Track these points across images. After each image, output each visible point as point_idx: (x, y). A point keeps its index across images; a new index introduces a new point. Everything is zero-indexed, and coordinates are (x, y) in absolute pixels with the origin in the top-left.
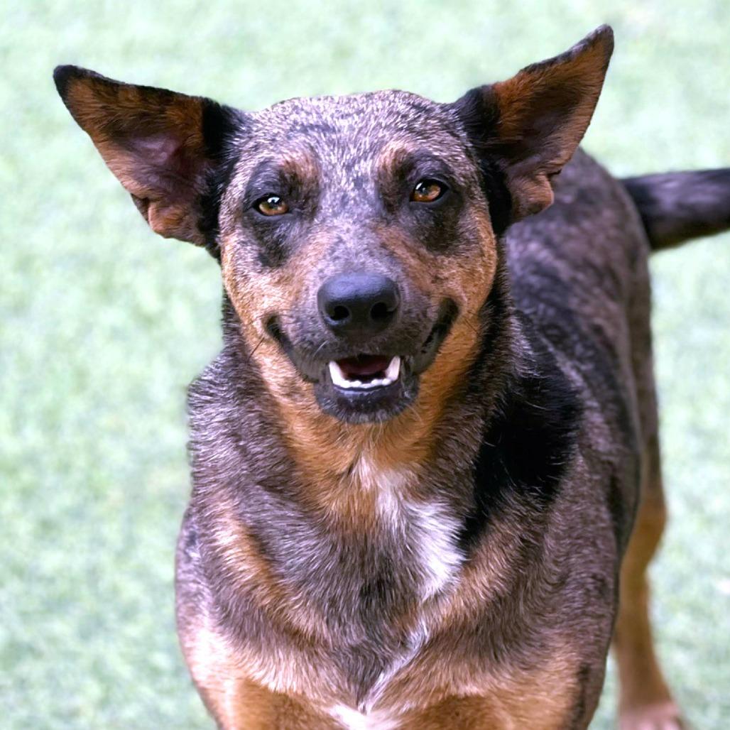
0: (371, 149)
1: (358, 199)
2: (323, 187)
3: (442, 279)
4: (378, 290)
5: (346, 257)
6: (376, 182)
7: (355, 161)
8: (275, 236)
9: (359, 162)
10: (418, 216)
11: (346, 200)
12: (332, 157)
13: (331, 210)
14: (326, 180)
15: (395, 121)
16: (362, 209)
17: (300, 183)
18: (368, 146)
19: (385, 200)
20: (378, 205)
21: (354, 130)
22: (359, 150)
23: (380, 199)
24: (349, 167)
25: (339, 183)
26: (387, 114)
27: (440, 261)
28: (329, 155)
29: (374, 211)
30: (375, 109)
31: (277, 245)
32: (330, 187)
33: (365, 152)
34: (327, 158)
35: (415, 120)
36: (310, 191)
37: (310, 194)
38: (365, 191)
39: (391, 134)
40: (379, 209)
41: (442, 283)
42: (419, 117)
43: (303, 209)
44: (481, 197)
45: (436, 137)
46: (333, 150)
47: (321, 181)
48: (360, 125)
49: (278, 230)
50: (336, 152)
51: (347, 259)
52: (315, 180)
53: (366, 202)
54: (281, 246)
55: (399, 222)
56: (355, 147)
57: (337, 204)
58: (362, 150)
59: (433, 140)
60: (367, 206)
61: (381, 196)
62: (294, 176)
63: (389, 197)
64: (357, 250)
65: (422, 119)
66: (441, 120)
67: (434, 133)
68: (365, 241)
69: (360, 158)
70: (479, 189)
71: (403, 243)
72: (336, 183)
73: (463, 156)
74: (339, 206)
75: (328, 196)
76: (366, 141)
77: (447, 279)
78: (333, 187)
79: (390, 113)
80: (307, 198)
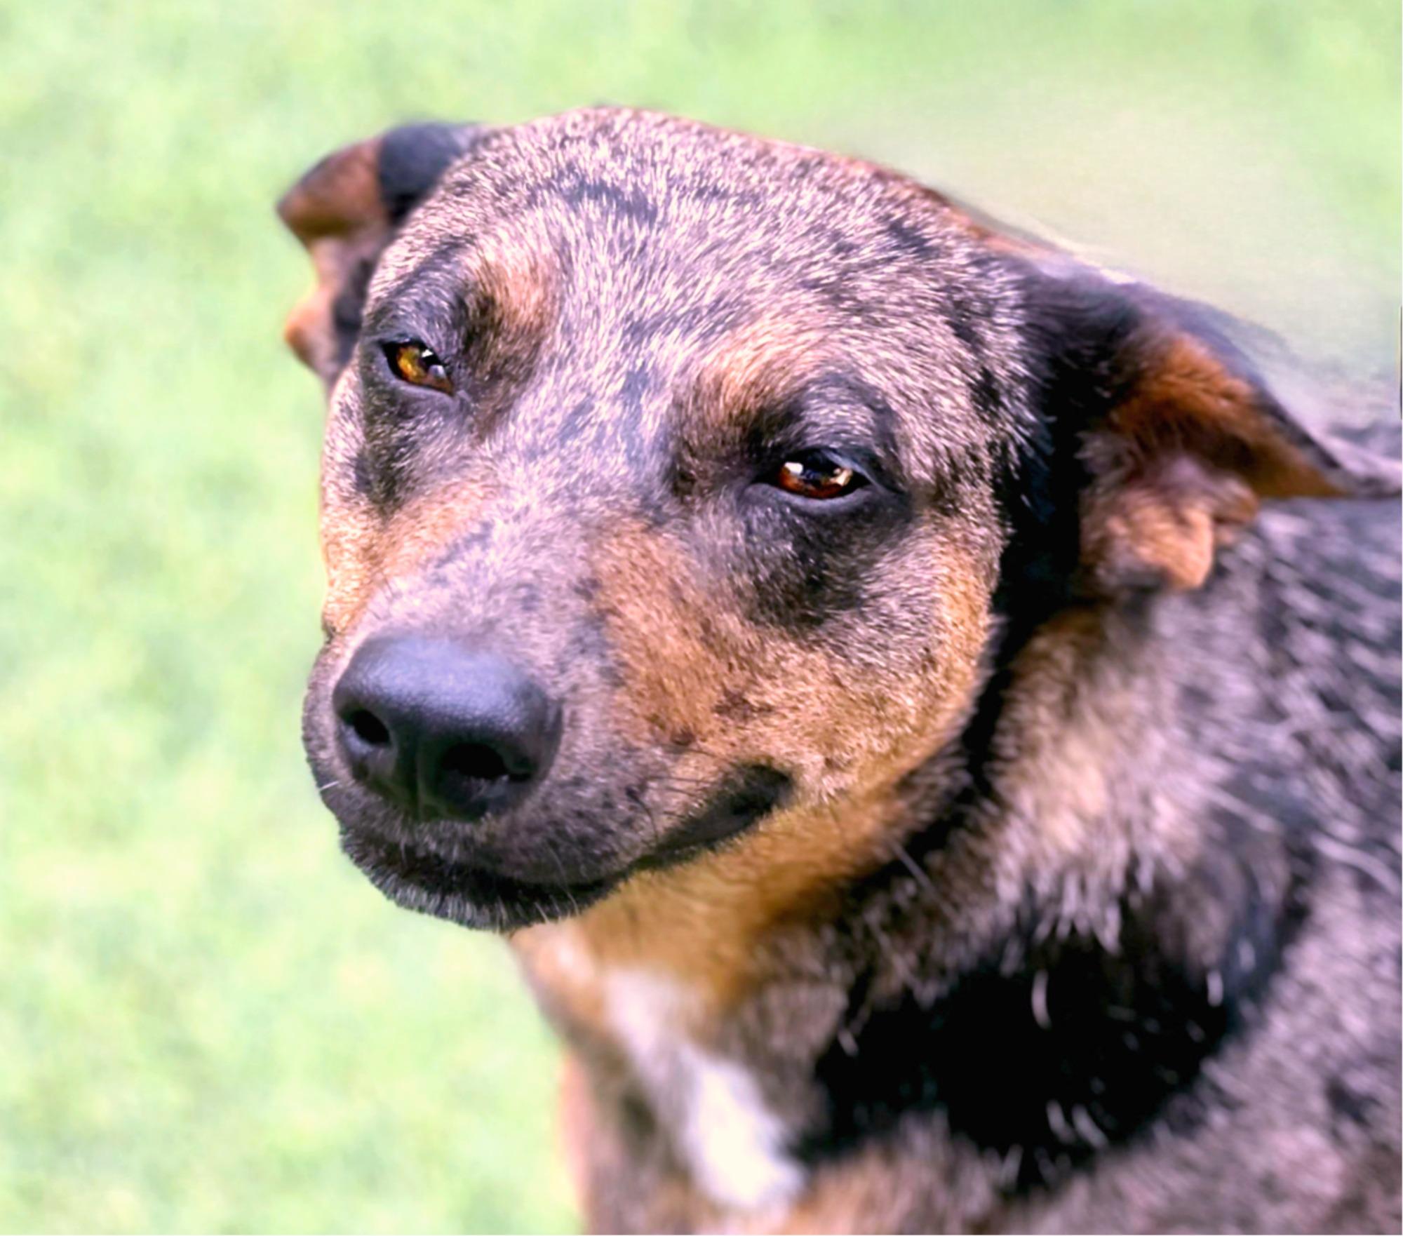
0: (712, 310)
1: (610, 429)
2: (546, 359)
3: (752, 708)
4: (477, 713)
5: (462, 588)
6: (678, 405)
7: (661, 323)
8: (399, 434)
9: (667, 332)
10: (755, 525)
11: (580, 421)
12: (607, 286)
13: (528, 436)
14: (561, 347)
15: (812, 254)
16: (604, 465)
17: (497, 328)
18: (709, 299)
19: (678, 457)
20: (654, 465)
21: (702, 238)
22: (683, 295)
23: (664, 448)
24: (637, 331)
25: (588, 366)
26: (805, 229)
27: (770, 657)
28: (600, 277)
29: (631, 479)
30: (788, 204)
31: (393, 459)
32: (561, 366)
33: (696, 311)
34: (593, 283)
35: (869, 266)
36: (515, 358)
37: (509, 367)
38: (637, 416)
39: (778, 290)
40: (649, 479)
41: (745, 718)
42: (890, 260)
43: (476, 400)
44: (980, 514)
45: (905, 328)
46: (615, 268)
47: (548, 341)
48: (723, 234)
49: (410, 424)
50: (621, 274)
51: (459, 597)
52: (535, 335)
53: (624, 446)
54: (399, 465)
55: (690, 528)
56: (678, 284)
57: (552, 425)
58: (691, 301)
59: (894, 335)
60: (621, 458)
61: (672, 444)
62: (487, 304)
63: (694, 455)
64: (499, 579)
65: (891, 269)
66: (950, 288)
67: (906, 315)
68: (539, 562)
69: (676, 320)
70: (987, 490)
71: (675, 588)
72: (581, 363)
73: (963, 401)
74: (555, 430)
75: (543, 393)
76: (712, 284)
77: (767, 710)
78: (569, 370)
79: (816, 229)
80: (495, 375)
